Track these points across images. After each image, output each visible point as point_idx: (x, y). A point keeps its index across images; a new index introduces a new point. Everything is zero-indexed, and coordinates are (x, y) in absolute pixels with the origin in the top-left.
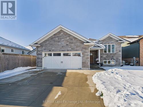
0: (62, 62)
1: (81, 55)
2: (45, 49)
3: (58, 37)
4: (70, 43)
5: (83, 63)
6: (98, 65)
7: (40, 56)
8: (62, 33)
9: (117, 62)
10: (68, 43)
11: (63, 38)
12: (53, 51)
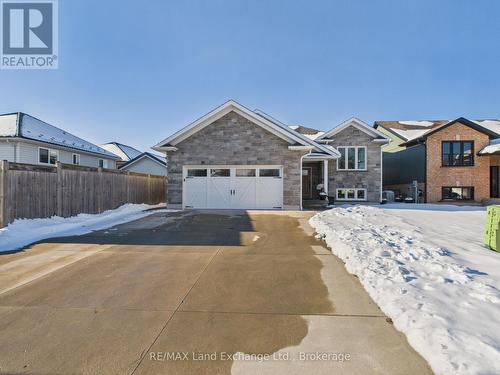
0: (233, 192)
1: (281, 174)
2: (189, 159)
3: (224, 128)
4: (254, 144)
5: (285, 193)
6: (322, 202)
7: (175, 177)
8: (234, 120)
9: (370, 194)
10: (249, 145)
11: (236, 133)
12: (211, 163)
